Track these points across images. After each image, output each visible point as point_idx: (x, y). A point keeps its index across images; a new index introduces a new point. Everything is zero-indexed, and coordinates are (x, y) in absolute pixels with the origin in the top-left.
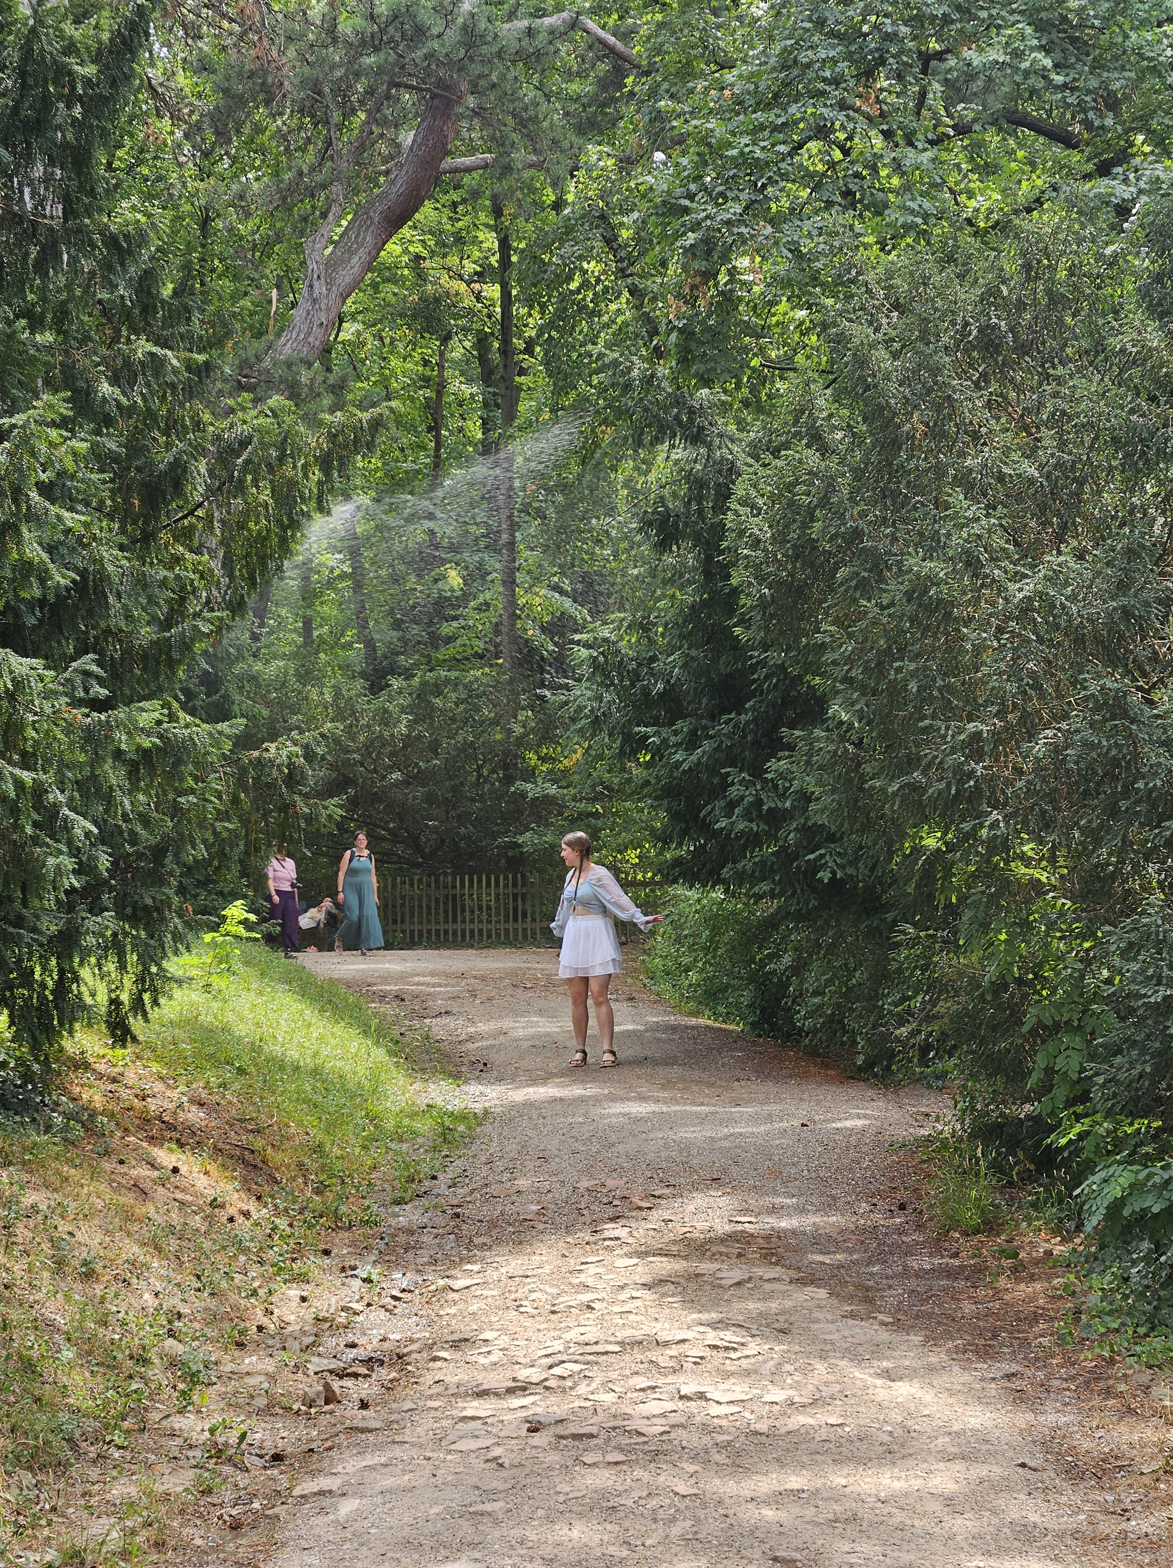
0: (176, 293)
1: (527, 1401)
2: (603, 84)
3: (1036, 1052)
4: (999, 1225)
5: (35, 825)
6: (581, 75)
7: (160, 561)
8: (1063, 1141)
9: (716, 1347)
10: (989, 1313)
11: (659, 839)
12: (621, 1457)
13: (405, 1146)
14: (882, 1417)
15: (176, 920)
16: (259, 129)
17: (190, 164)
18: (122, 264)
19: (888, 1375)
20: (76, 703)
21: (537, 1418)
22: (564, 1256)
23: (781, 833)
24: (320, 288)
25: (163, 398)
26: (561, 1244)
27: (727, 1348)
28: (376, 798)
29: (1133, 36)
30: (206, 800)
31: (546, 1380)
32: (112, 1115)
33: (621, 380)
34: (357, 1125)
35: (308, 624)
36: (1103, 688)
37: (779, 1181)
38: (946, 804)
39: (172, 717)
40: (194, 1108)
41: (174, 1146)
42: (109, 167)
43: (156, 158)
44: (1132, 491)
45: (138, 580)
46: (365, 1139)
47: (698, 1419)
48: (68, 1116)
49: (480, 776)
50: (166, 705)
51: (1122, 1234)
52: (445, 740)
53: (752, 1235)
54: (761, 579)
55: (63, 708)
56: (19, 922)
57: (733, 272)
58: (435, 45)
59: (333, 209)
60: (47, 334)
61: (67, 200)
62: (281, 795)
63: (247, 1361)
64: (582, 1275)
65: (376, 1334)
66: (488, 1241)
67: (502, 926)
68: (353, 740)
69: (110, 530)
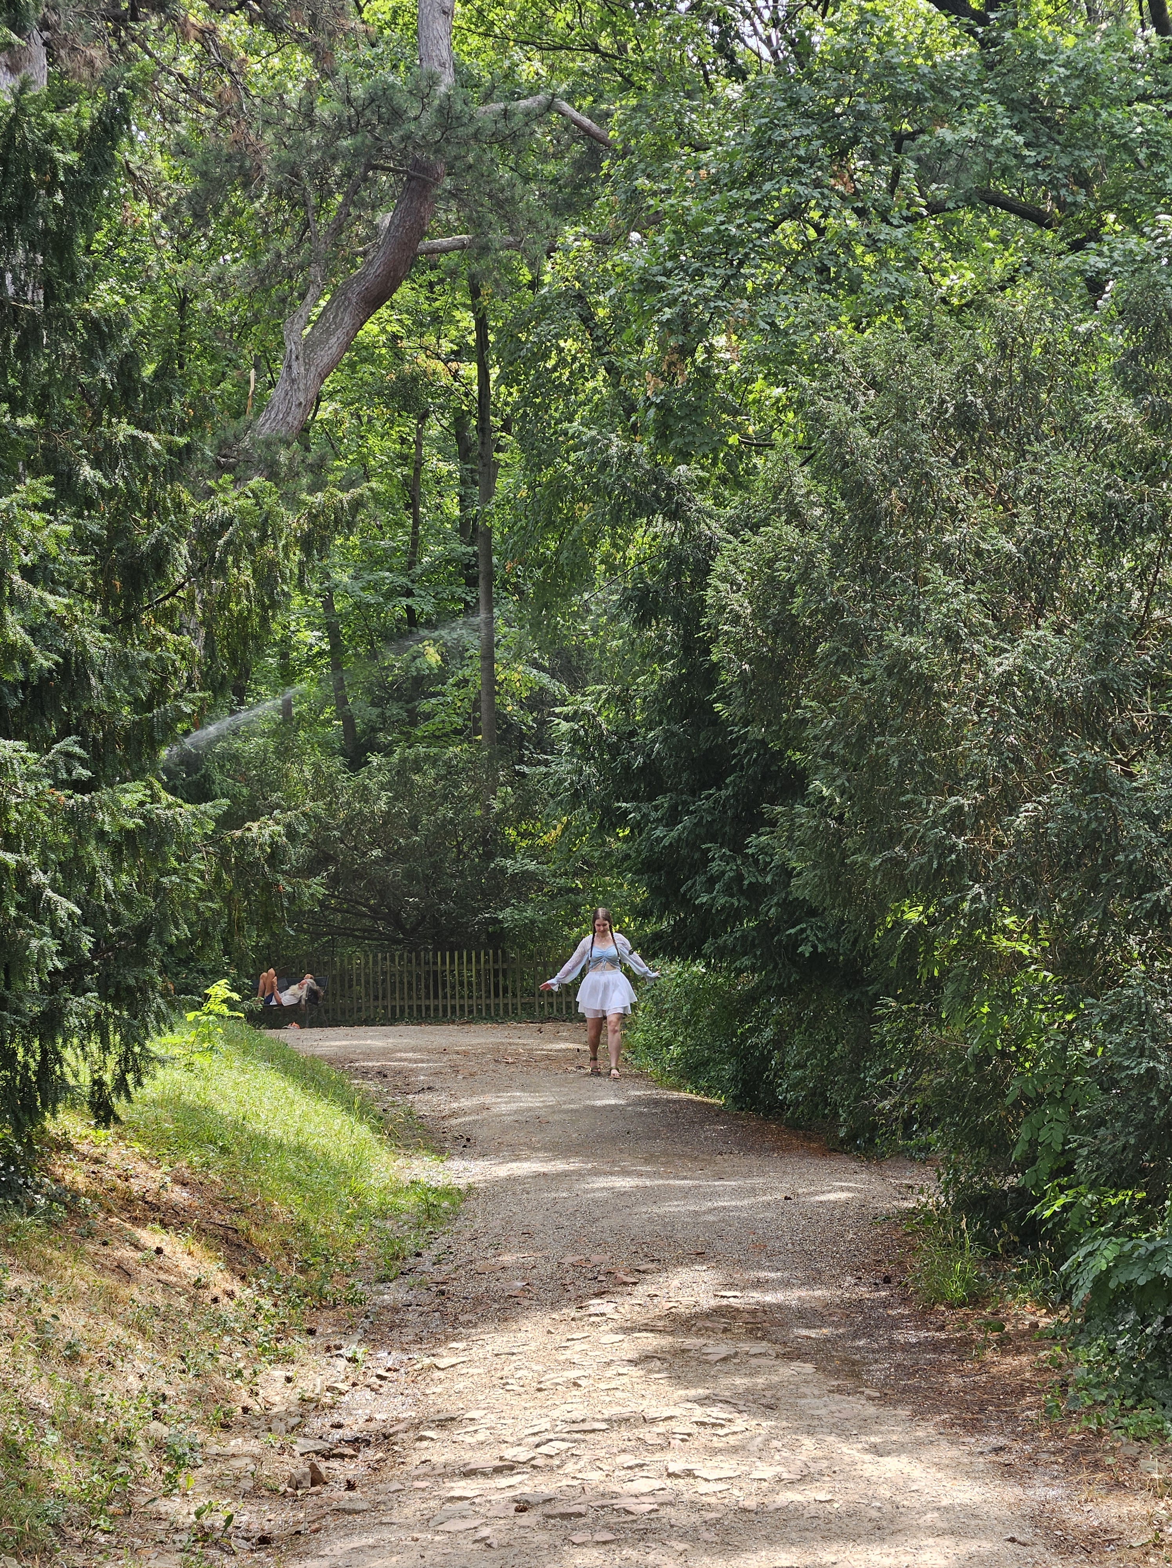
0: (157, 376)
1: (515, 1480)
2: (579, 165)
3: (1019, 1125)
4: (984, 1298)
5: (19, 907)
6: (558, 156)
7: (141, 642)
8: (1047, 1213)
9: (703, 1424)
10: (976, 1387)
11: (639, 914)
12: (609, 1537)
13: (389, 1223)
14: (870, 1493)
15: (160, 1000)
16: (237, 212)
17: (169, 247)
18: (103, 348)
19: (877, 1450)
20: (59, 785)
21: (525, 1497)
22: (549, 1332)
23: (763, 908)
24: (298, 369)
25: (144, 481)
26: (547, 1320)
27: (714, 1425)
28: (358, 875)
29: (1104, 115)
30: (189, 880)
31: (533, 1458)
32: (95, 1197)
33: (599, 457)
34: (341, 1202)
35: (287, 702)
36: (1082, 760)
37: (763, 1255)
38: (928, 879)
39: (155, 798)
40: (177, 1188)
41: (157, 1226)
42: (88, 251)
43: (132, 241)
44: (1108, 565)
45: (121, 662)
46: (349, 1216)
47: (686, 1497)
48: (52, 1198)
49: (460, 852)
50: (150, 786)
51: (1108, 1306)
52: (425, 817)
53: (737, 1310)
54: (741, 655)
55: (47, 789)
57: (710, 350)
58: (412, 127)
59: (312, 290)
60: (28, 417)
61: (48, 285)
62: (264, 875)
63: (232, 1443)
64: (568, 1352)
65: (362, 1414)
66: (473, 1318)
67: (483, 1002)
68: (334, 818)
69: (92, 612)
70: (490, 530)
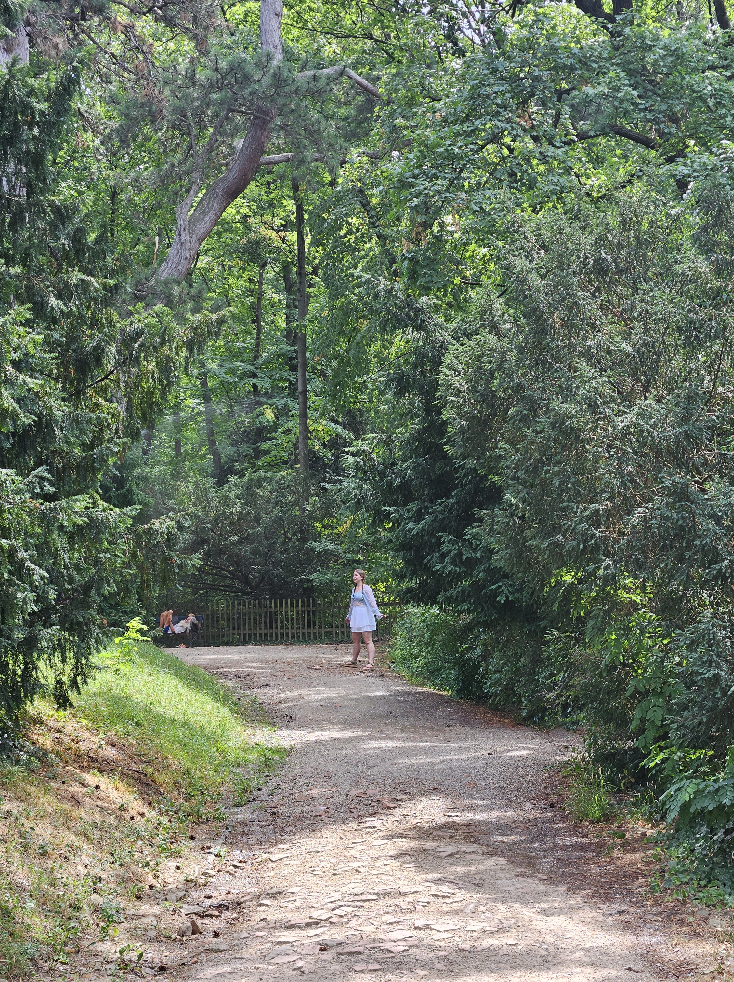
0: (97, 241)
1: (318, 931)
2: (360, 109)
3: (634, 709)
4: (612, 817)
5: (10, 573)
6: (347, 104)
7: (87, 407)
8: (652, 764)
9: (437, 896)
10: (607, 873)
11: (398, 577)
12: (378, 967)
13: (241, 770)
14: (541, 939)
15: (98, 631)
16: (147, 139)
17: (104, 160)
18: (63, 225)
19: (544, 912)
20: (35, 496)
21: (325, 942)
22: (341, 838)
23: (475, 573)
24: (185, 236)
25: (89, 307)
26: (339, 831)
27: (443, 897)
28: (222, 552)
29: (687, 78)
30: (116, 556)
31: (331, 917)
32: (57, 754)
33: (373, 291)
34: (211, 757)
35: (178, 444)
36: (673, 481)
37: (475, 790)
38: (577, 555)
39: (95, 505)
40: (109, 748)
41: (96, 772)
42: (54, 163)
43: (83, 156)
44: (690, 360)
45: (74, 420)
46: (216, 765)
47: (426, 942)
48: (30, 754)
49: (286, 537)
50: (92, 497)
51: (690, 822)
52: (264, 515)
53: (458, 824)
54: (461, 415)
55: (28, 499)
57: (442, 225)
58: (257, 86)
59: (194, 187)
60: (17, 267)
61: (29, 185)
62: (163, 552)
63: (143, 908)
64: (353, 851)
65: (224, 889)
66: (294, 829)
67: (301, 631)
68: (207, 516)
69: (56, 389)
70: (304, 336)
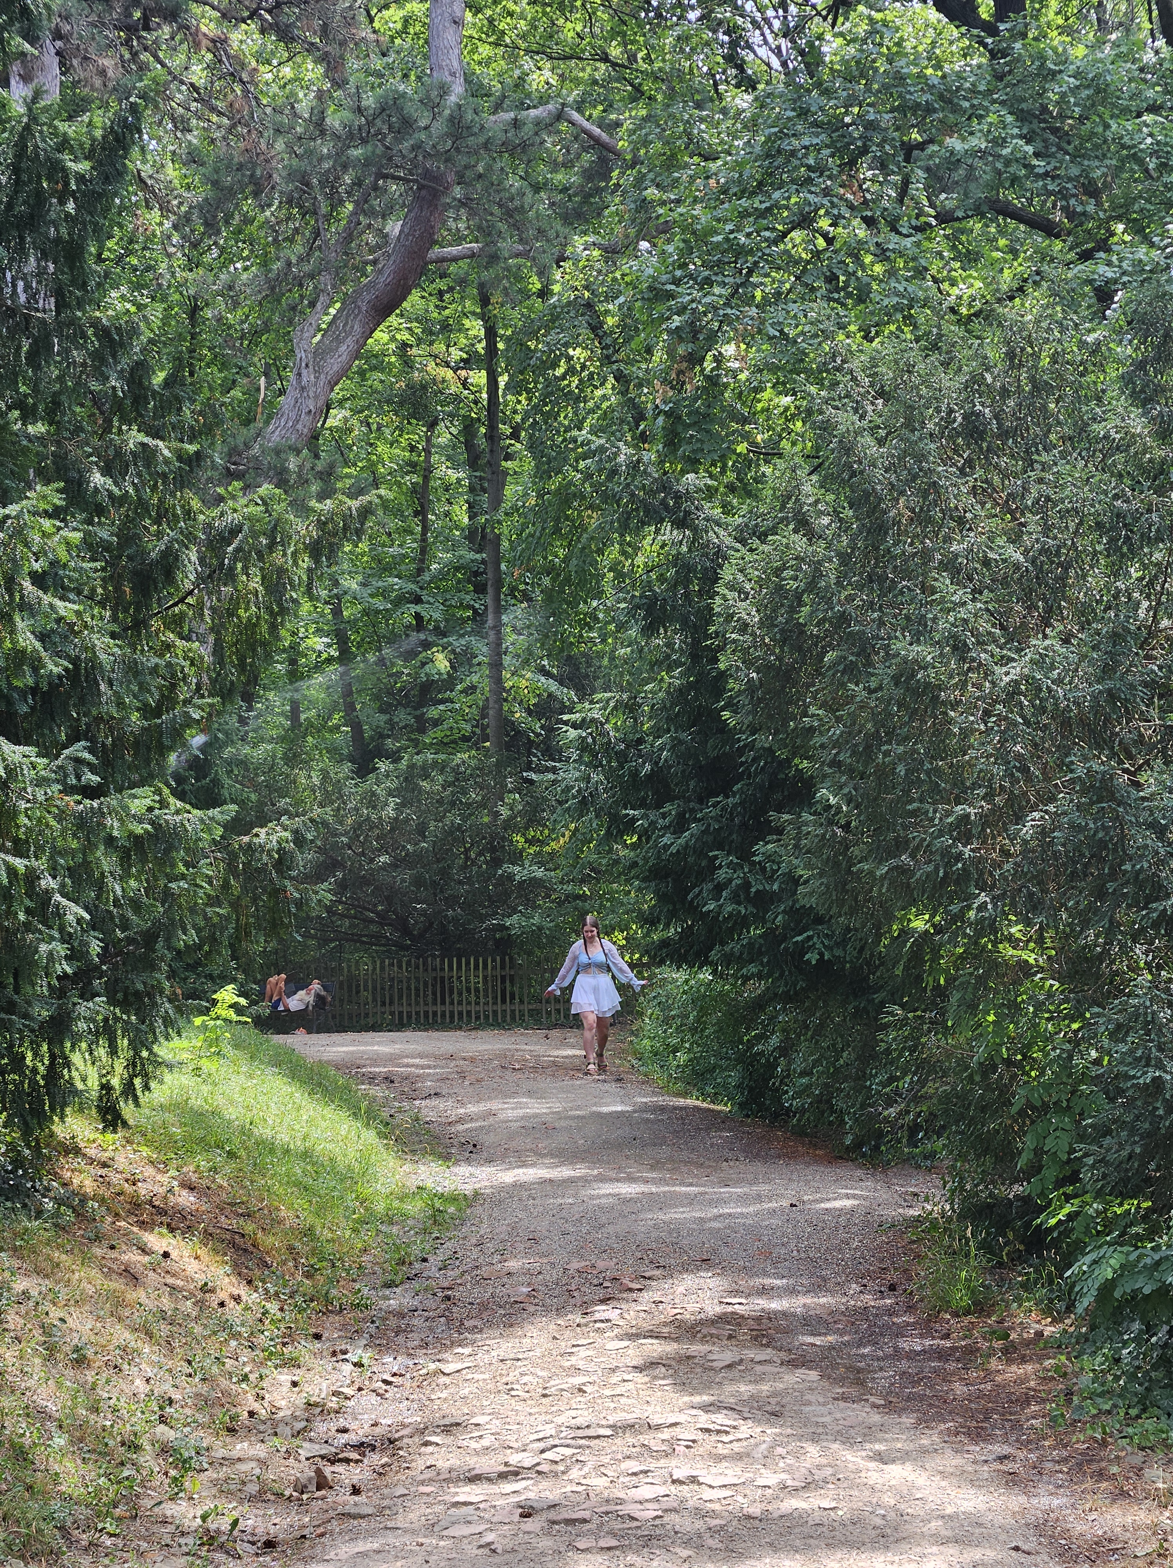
0: (167, 383)
1: (520, 1485)
2: (588, 175)
3: (1025, 1134)
4: (989, 1306)
5: (28, 911)
6: (567, 165)
7: (151, 648)
8: (1053, 1222)
9: (708, 1430)
10: (981, 1395)
11: (646, 921)
12: (614, 1543)
13: (395, 1230)
14: (874, 1501)
15: (167, 1005)
16: (248, 221)
17: (179, 255)
18: (114, 356)
19: (881, 1458)
20: (68, 790)
21: (529, 1503)
22: (554, 1338)
23: (769, 915)
24: (308, 376)
25: (154, 488)
26: (552, 1326)
27: (718, 1432)
28: (365, 881)
29: (1114, 127)
30: (197, 885)
31: (538, 1464)
32: (102, 1201)
33: (607, 465)
34: (347, 1207)
35: (295, 708)
36: (1089, 770)
37: (769, 1262)
38: (934, 887)
39: (164, 804)
40: (184, 1193)
41: (164, 1231)
42: (99, 259)
43: (143, 249)
44: (1116, 575)
45: (130, 668)
46: (356, 1221)
47: (690, 1504)
48: (59, 1202)
49: (467, 858)
50: (158, 792)
51: (1113, 1314)
52: (432, 823)
53: (742, 1317)
54: (749, 663)
55: (56, 795)
56: (11, 1008)
57: (719, 359)
58: (423, 136)
59: (322, 298)
60: (39, 424)
61: (59, 294)
62: (271, 880)
63: (238, 1447)
64: (573, 1358)
65: (367, 1418)
66: (479, 1324)
67: (490, 1008)
68: (341, 823)
69: (102, 618)
70: (498, 537)
